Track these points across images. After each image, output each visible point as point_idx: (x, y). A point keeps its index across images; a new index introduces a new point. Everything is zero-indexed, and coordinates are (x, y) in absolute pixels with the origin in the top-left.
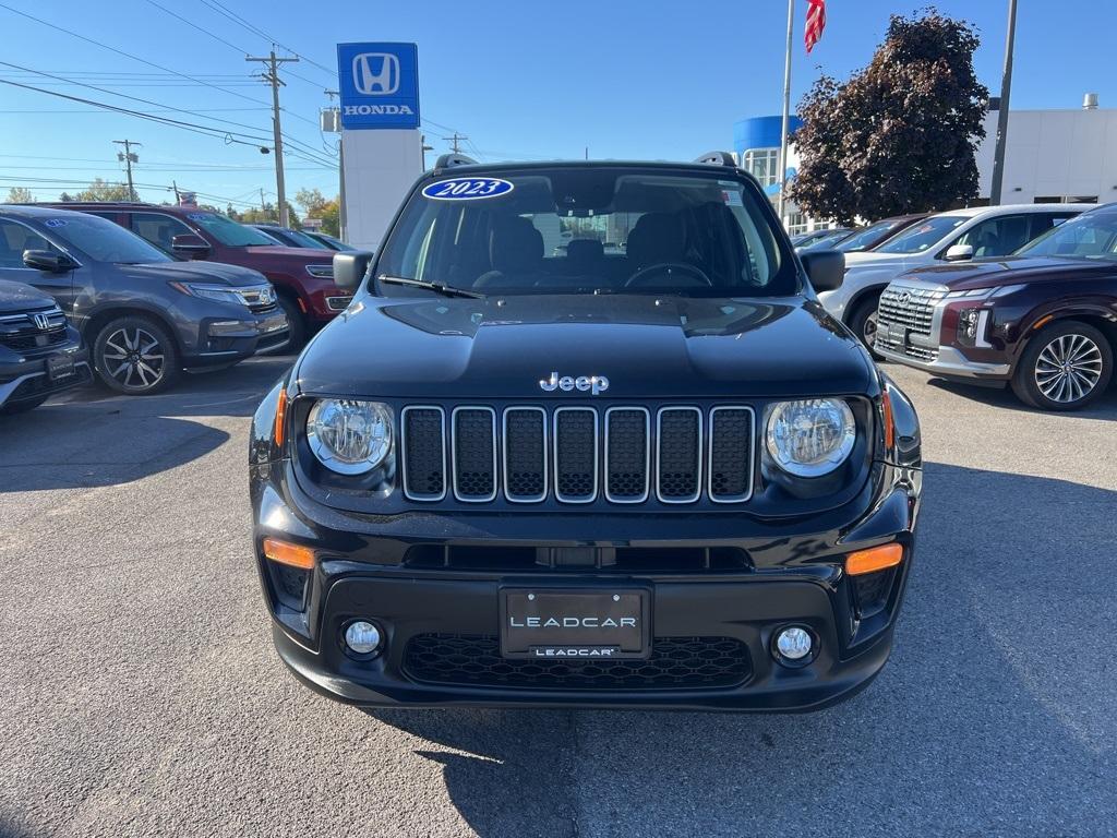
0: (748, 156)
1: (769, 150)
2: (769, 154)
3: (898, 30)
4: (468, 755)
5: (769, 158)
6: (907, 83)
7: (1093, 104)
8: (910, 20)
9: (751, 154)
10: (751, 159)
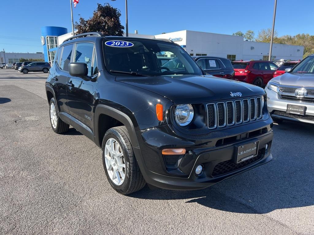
0: (47, 38)
1: (54, 37)
2: (54, 38)
3: (100, 8)
4: (197, 198)
5: (54, 39)
6: (106, 23)
7: (137, 33)
8: (103, 5)
9: (48, 37)
10: (49, 39)
